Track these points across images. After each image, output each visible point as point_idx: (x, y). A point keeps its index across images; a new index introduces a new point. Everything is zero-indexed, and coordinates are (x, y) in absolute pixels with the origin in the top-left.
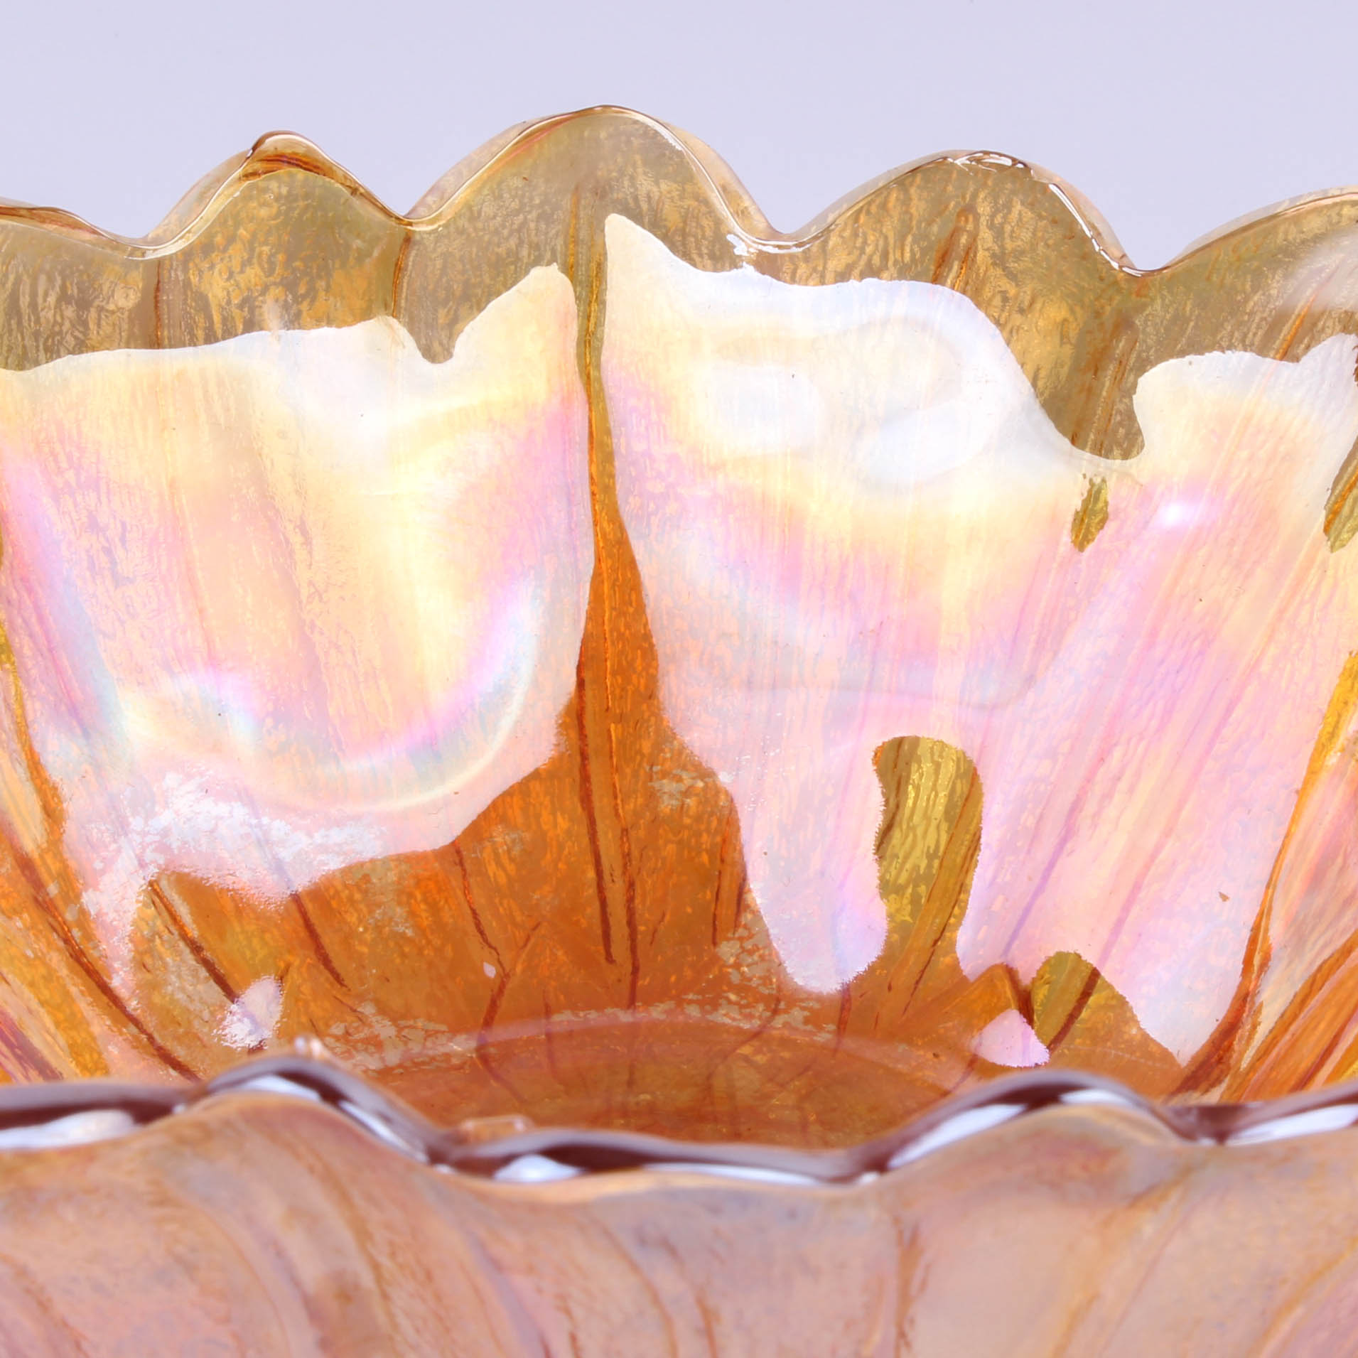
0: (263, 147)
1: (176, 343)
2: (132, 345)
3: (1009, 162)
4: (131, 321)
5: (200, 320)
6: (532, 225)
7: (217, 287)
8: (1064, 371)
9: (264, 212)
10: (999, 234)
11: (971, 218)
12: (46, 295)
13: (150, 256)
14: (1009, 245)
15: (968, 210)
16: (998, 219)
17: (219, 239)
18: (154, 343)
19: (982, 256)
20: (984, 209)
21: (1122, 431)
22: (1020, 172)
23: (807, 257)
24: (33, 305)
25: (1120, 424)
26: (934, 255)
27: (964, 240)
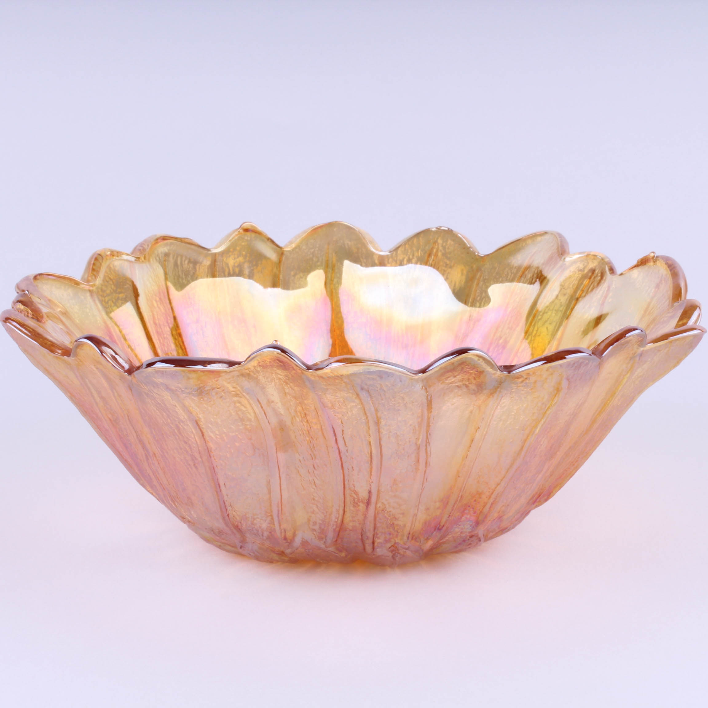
0: (242, 226)
1: (220, 276)
2: (208, 277)
3: (447, 229)
4: (208, 269)
5: (227, 270)
6: (316, 252)
7: (231, 262)
8: (463, 283)
9: (243, 244)
10: (444, 248)
11: (437, 244)
12: (185, 261)
13: (213, 252)
14: (447, 251)
15: (435, 242)
16: (444, 244)
17: (231, 250)
18: (214, 276)
19: (440, 254)
20: (440, 241)
21: (479, 298)
22: (450, 232)
23: (392, 256)
24: (181, 263)
25: (478, 296)
26: (427, 255)
27: (435, 250)
